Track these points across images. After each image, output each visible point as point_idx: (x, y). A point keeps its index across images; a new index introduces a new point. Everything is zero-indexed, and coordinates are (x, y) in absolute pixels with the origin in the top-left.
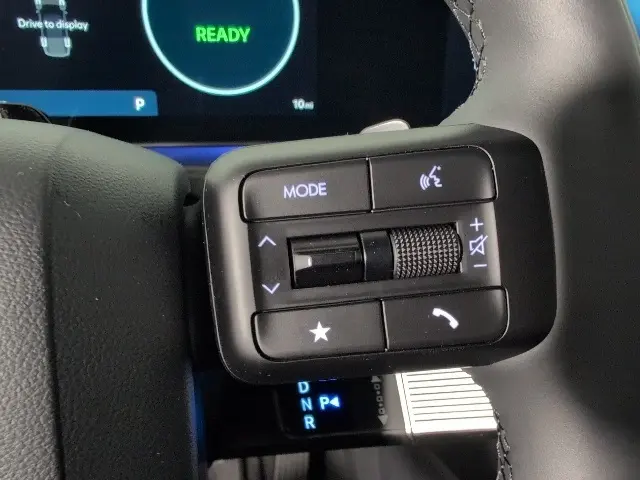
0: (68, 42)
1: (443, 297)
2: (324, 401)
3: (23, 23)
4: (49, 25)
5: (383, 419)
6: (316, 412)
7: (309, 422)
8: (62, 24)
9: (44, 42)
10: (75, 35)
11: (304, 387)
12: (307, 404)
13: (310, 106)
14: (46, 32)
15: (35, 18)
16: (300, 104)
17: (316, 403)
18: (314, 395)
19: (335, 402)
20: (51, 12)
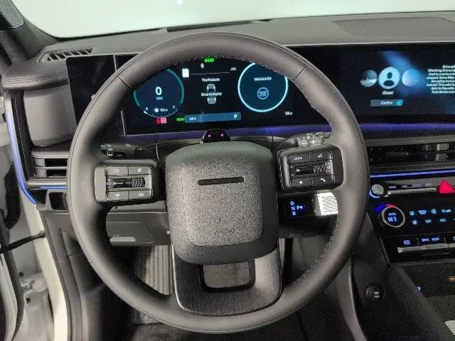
0: (215, 99)
1: (322, 176)
2: (298, 207)
3: (203, 95)
4: (210, 94)
5: (315, 211)
6: (296, 210)
7: (294, 213)
8: (214, 94)
9: (208, 100)
10: (218, 97)
11: (292, 203)
12: (293, 208)
13: (291, 114)
14: (209, 96)
15: (206, 92)
16: (288, 113)
18: (295, 206)
19: (301, 207)
20: (211, 90)
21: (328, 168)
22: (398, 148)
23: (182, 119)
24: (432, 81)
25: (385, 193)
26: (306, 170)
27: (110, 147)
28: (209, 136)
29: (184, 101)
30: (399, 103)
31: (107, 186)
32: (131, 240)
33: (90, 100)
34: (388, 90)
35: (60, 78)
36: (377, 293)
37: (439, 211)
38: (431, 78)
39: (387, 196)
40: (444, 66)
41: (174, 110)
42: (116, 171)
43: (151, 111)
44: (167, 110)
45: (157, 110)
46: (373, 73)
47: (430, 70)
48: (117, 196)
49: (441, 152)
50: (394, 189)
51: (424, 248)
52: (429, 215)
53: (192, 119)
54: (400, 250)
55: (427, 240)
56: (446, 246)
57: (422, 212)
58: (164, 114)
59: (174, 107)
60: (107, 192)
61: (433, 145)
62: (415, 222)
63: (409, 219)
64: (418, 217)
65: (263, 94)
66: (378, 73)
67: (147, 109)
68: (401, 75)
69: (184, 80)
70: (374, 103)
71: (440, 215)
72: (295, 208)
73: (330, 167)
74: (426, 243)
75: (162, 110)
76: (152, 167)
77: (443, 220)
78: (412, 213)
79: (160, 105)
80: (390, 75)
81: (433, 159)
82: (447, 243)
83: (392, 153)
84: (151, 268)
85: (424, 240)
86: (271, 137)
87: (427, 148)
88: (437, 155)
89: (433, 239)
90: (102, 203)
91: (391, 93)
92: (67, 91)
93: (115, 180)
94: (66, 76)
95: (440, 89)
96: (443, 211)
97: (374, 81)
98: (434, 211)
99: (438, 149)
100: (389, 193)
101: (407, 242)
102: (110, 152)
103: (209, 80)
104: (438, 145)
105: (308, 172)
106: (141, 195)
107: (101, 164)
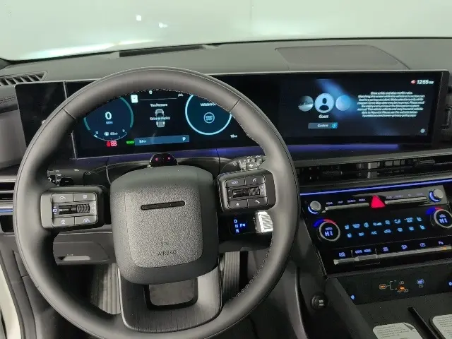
0: (164, 123)
1: (257, 198)
2: (241, 225)
3: (152, 119)
4: (159, 118)
5: (256, 229)
6: (239, 228)
7: (237, 231)
8: (162, 118)
9: (157, 123)
10: (166, 121)
11: (236, 221)
12: (236, 226)
13: (236, 136)
14: (158, 121)
15: (155, 117)
16: (233, 136)
17: (239, 226)
18: (238, 223)
19: (244, 225)
20: (160, 115)
21: (262, 190)
22: (334, 167)
23: (132, 142)
24: (362, 106)
25: (323, 208)
26: (242, 193)
27: (58, 173)
28: (157, 159)
29: (133, 126)
30: (335, 126)
31: (53, 213)
32: (85, 258)
33: (40, 125)
34: (324, 114)
35: (10, 103)
36: (321, 301)
37: (371, 224)
38: (361, 103)
39: (324, 212)
40: (372, 93)
41: (124, 133)
42: (61, 198)
43: (101, 135)
44: (116, 134)
45: (107, 134)
46: (309, 99)
47: (360, 96)
48: (63, 222)
49: (372, 170)
50: (331, 205)
51: (357, 259)
52: (362, 229)
53: (142, 141)
54: (336, 262)
55: (361, 251)
56: (376, 256)
57: (356, 226)
58: (114, 137)
59: (124, 131)
60: (53, 218)
61: (365, 164)
62: (349, 236)
63: (344, 232)
64: (352, 230)
65: (209, 118)
66: (314, 99)
67: (97, 133)
68: (335, 101)
69: (133, 105)
70: (311, 126)
71: (372, 228)
72: (238, 226)
73: (263, 190)
74: (359, 254)
75: (112, 134)
76: (97, 193)
77: (374, 233)
78: (347, 227)
79: (110, 129)
80: (325, 101)
81: (365, 177)
82: (378, 254)
83: (327, 172)
84: (109, 285)
85: (357, 252)
86: (218, 158)
87: (360, 166)
88: (369, 173)
89: (365, 251)
90: (48, 229)
91: (327, 117)
92: (16, 116)
93: (60, 207)
94: (16, 102)
95: (369, 113)
96: (375, 224)
97: (311, 106)
98: (366, 225)
99: (369, 167)
100: (327, 209)
101: (342, 254)
102: (58, 178)
103: (158, 105)
104: (369, 164)
105: (244, 195)
106: (86, 220)
107: (48, 191)
